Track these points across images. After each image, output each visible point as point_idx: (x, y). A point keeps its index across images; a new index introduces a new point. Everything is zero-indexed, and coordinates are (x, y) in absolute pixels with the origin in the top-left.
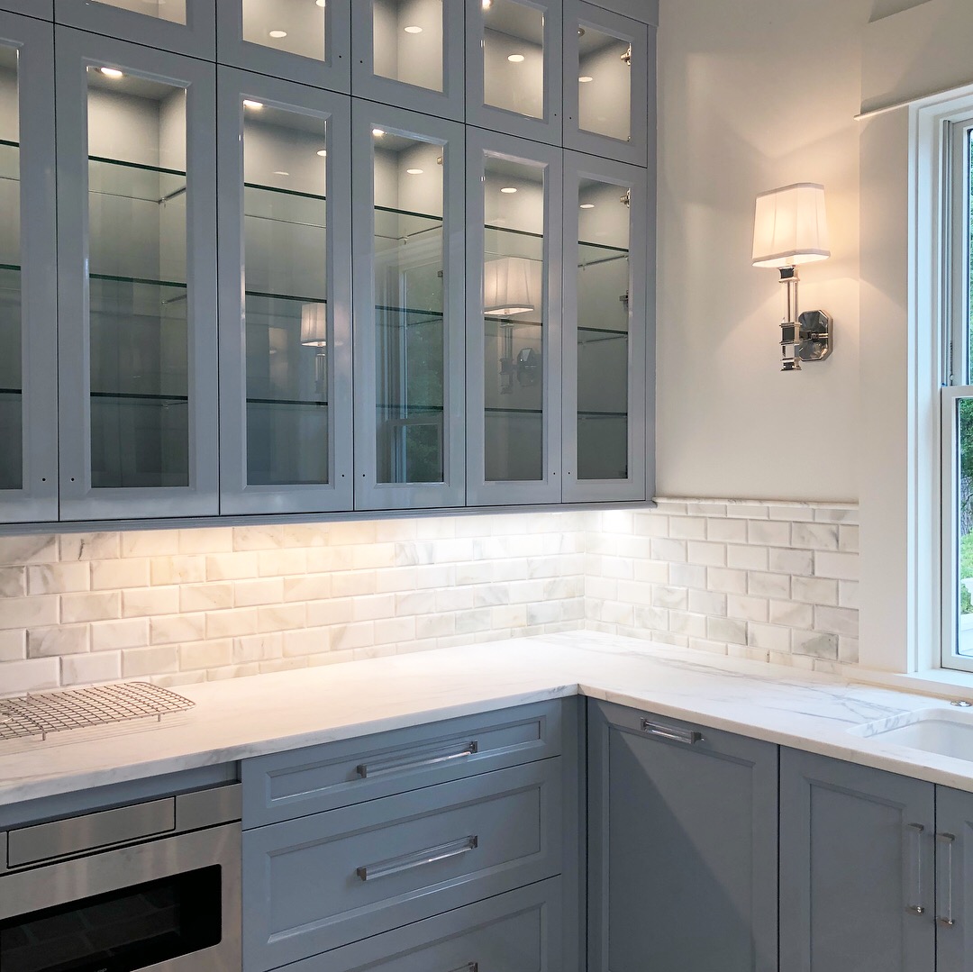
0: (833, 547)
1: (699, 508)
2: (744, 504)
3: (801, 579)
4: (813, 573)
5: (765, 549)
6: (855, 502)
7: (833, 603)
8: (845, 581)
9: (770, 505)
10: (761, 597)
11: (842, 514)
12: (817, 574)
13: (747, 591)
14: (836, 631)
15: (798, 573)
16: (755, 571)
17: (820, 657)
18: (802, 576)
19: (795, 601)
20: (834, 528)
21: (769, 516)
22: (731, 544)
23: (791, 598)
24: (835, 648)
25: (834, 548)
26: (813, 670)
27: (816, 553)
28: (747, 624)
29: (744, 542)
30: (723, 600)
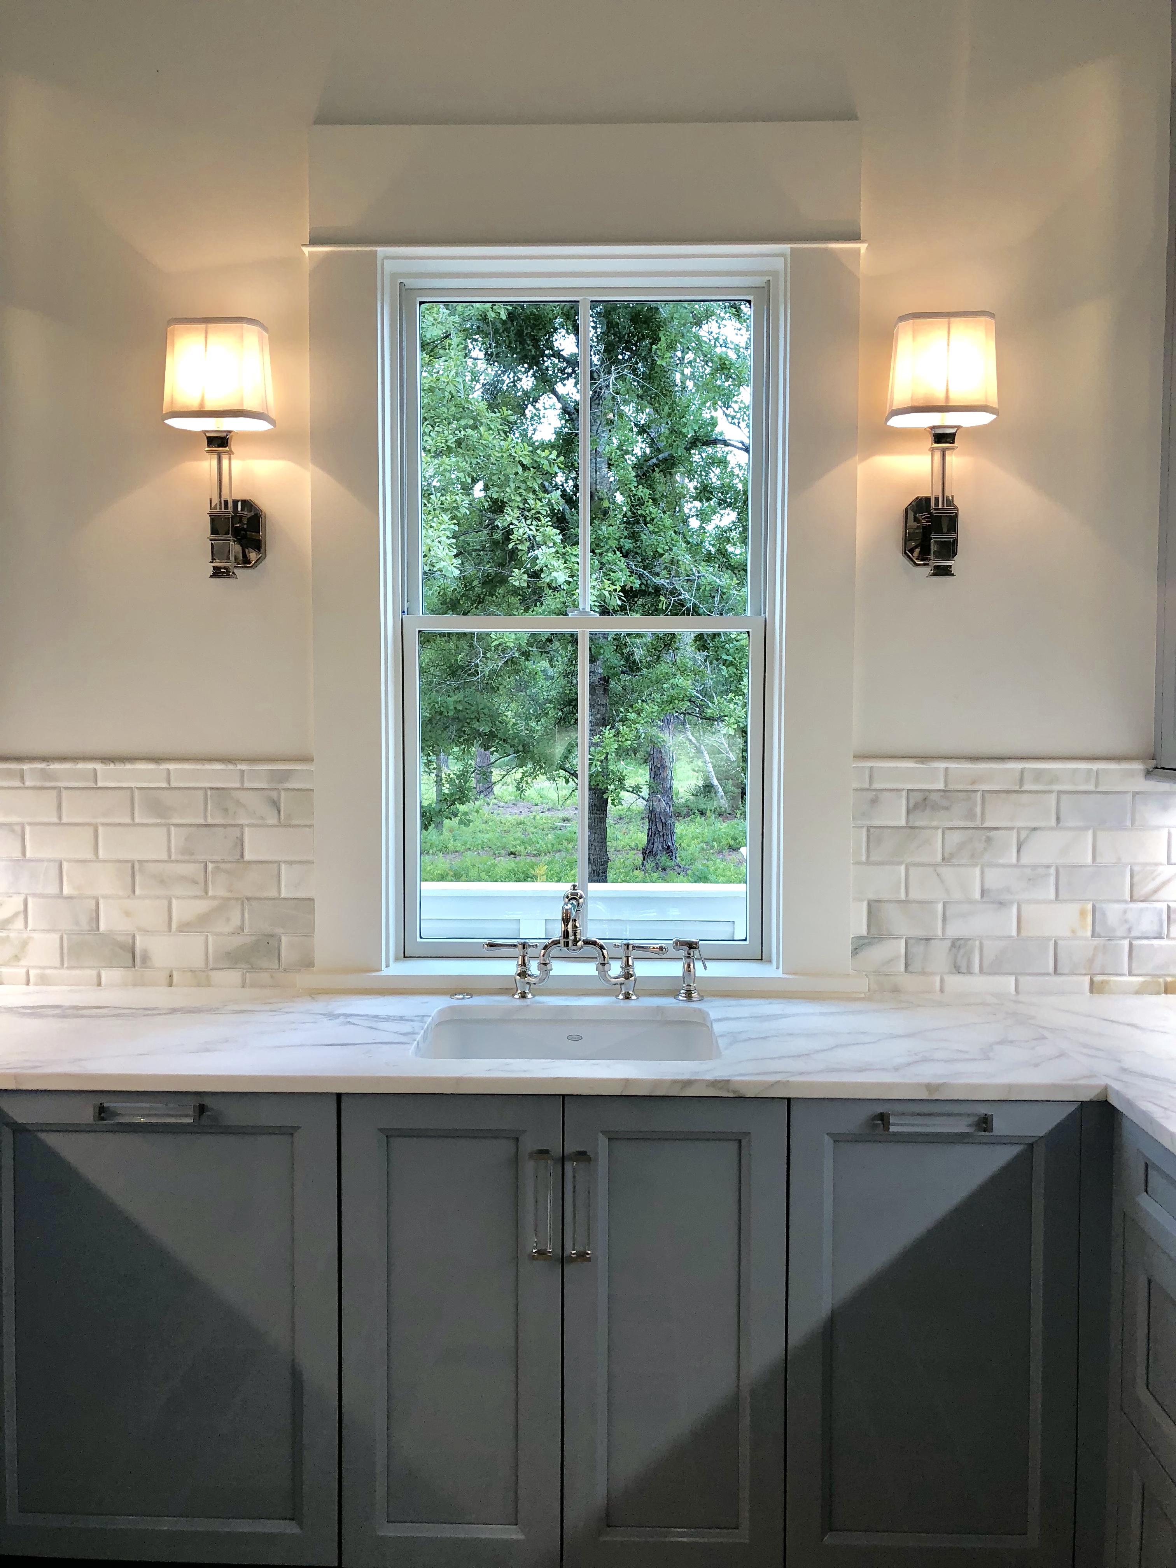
0: (272, 821)
1: (46, 775)
2: (129, 766)
3: (223, 866)
4: (242, 856)
5: (164, 830)
6: (306, 759)
7: (273, 893)
8: (290, 863)
9: (172, 766)
10: (158, 897)
11: (285, 776)
12: (247, 857)
13: (134, 892)
14: (278, 931)
15: (216, 858)
16: (148, 861)
17: (253, 968)
18: (223, 861)
19: (214, 898)
20: (274, 794)
21: (169, 782)
22: (103, 824)
23: (206, 893)
24: (277, 951)
25: (274, 821)
26: (243, 987)
27: (247, 830)
28: (134, 937)
29: (128, 820)
30: (93, 907)
